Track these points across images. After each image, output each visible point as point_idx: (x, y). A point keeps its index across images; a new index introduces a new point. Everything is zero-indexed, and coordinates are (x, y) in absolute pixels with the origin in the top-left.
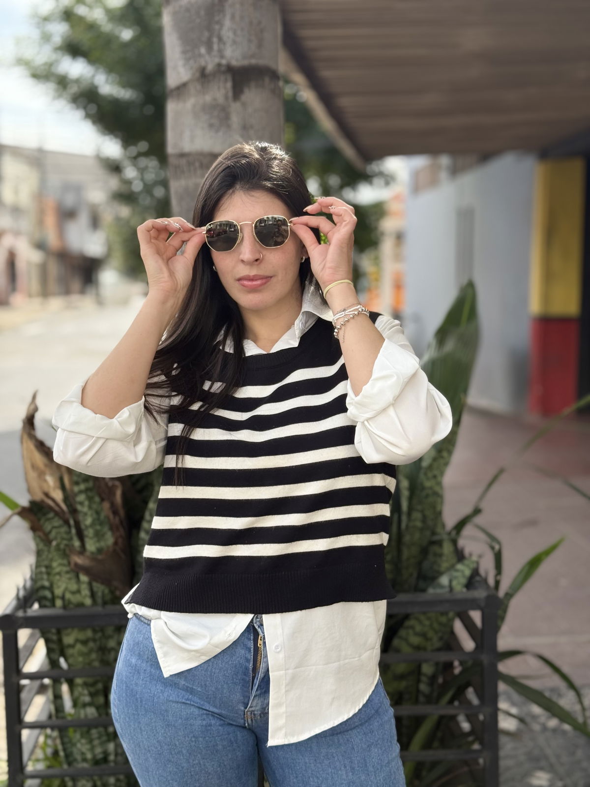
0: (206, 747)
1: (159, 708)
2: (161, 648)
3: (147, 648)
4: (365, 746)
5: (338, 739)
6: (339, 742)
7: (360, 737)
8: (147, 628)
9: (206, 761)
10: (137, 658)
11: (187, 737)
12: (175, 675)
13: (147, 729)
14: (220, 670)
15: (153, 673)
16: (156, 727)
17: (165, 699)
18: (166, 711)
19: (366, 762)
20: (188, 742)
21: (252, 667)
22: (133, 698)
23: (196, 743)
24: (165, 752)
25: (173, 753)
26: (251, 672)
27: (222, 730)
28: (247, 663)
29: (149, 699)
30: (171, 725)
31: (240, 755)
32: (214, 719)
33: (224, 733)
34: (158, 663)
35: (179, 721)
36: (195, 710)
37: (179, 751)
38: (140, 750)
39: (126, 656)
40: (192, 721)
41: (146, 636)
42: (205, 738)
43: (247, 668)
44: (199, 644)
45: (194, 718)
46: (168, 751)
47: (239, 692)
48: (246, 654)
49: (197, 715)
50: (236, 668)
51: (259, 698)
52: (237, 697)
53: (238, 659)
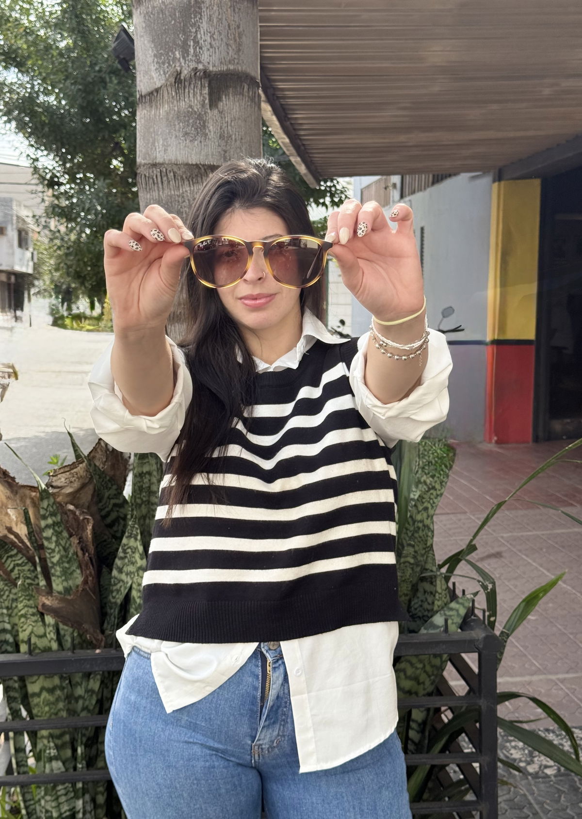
0: (209, 790)
1: (159, 748)
2: (162, 682)
3: (147, 683)
4: (375, 787)
5: (349, 777)
6: (349, 780)
7: (371, 777)
8: (147, 663)
10: (136, 694)
12: (177, 711)
14: (226, 701)
15: (153, 710)
17: (167, 738)
18: (168, 750)
19: (376, 805)
21: (260, 694)
22: (131, 738)
23: (198, 785)
26: (259, 701)
27: (226, 772)
28: (254, 692)
29: (149, 739)
32: (218, 761)
33: (228, 775)
34: (159, 698)
35: (181, 762)
39: (124, 694)
40: (194, 762)
41: (147, 670)
42: (207, 780)
43: (255, 698)
44: (204, 674)
45: (196, 759)
47: (247, 724)
48: (253, 682)
49: (200, 755)
50: (243, 698)
51: (268, 730)
52: (244, 730)
53: (245, 688)
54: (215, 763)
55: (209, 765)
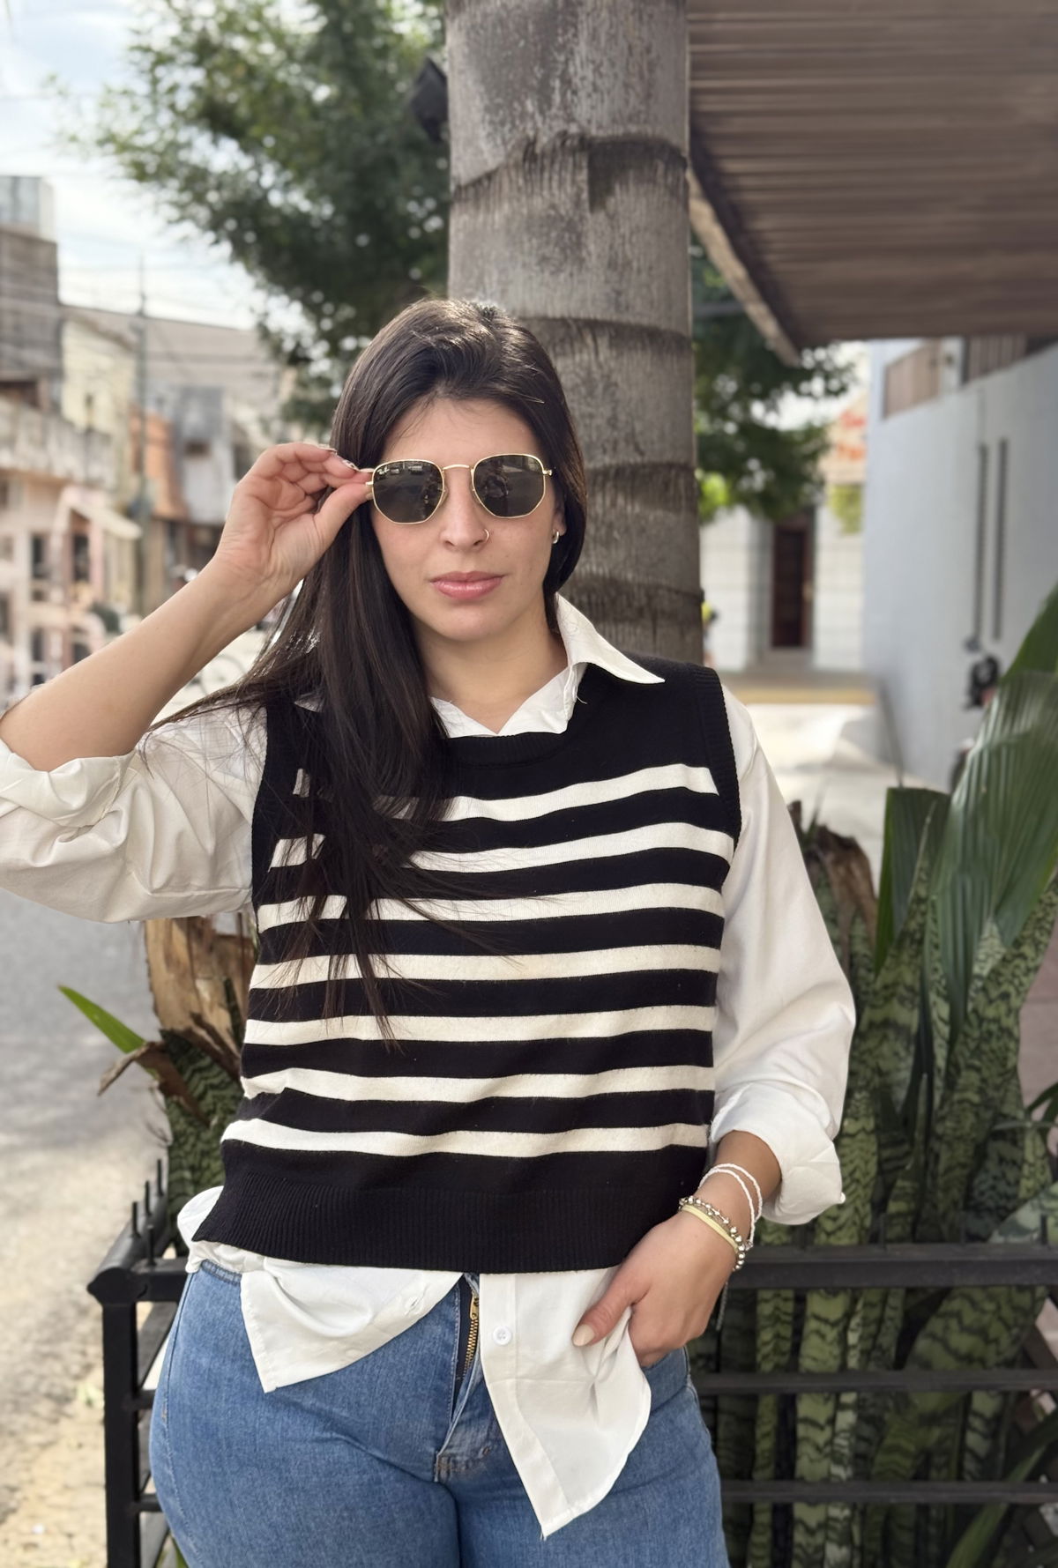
0: (373, 1527)
1: (268, 1457)
2: (260, 1331)
6: (619, 1508)
10: (212, 1355)
11: (332, 1511)
13: (245, 1501)
14: (391, 1369)
16: (264, 1495)
17: (279, 1436)
20: (334, 1521)
21: (457, 1359)
23: (351, 1519)
26: (453, 1373)
28: (446, 1354)
29: (245, 1440)
30: (298, 1489)
39: (186, 1355)
43: (445, 1365)
47: (427, 1415)
48: (445, 1336)
49: (349, 1463)
50: (424, 1365)
51: (468, 1429)
52: (423, 1426)
53: (427, 1346)
54: (380, 1474)
55: (369, 1480)
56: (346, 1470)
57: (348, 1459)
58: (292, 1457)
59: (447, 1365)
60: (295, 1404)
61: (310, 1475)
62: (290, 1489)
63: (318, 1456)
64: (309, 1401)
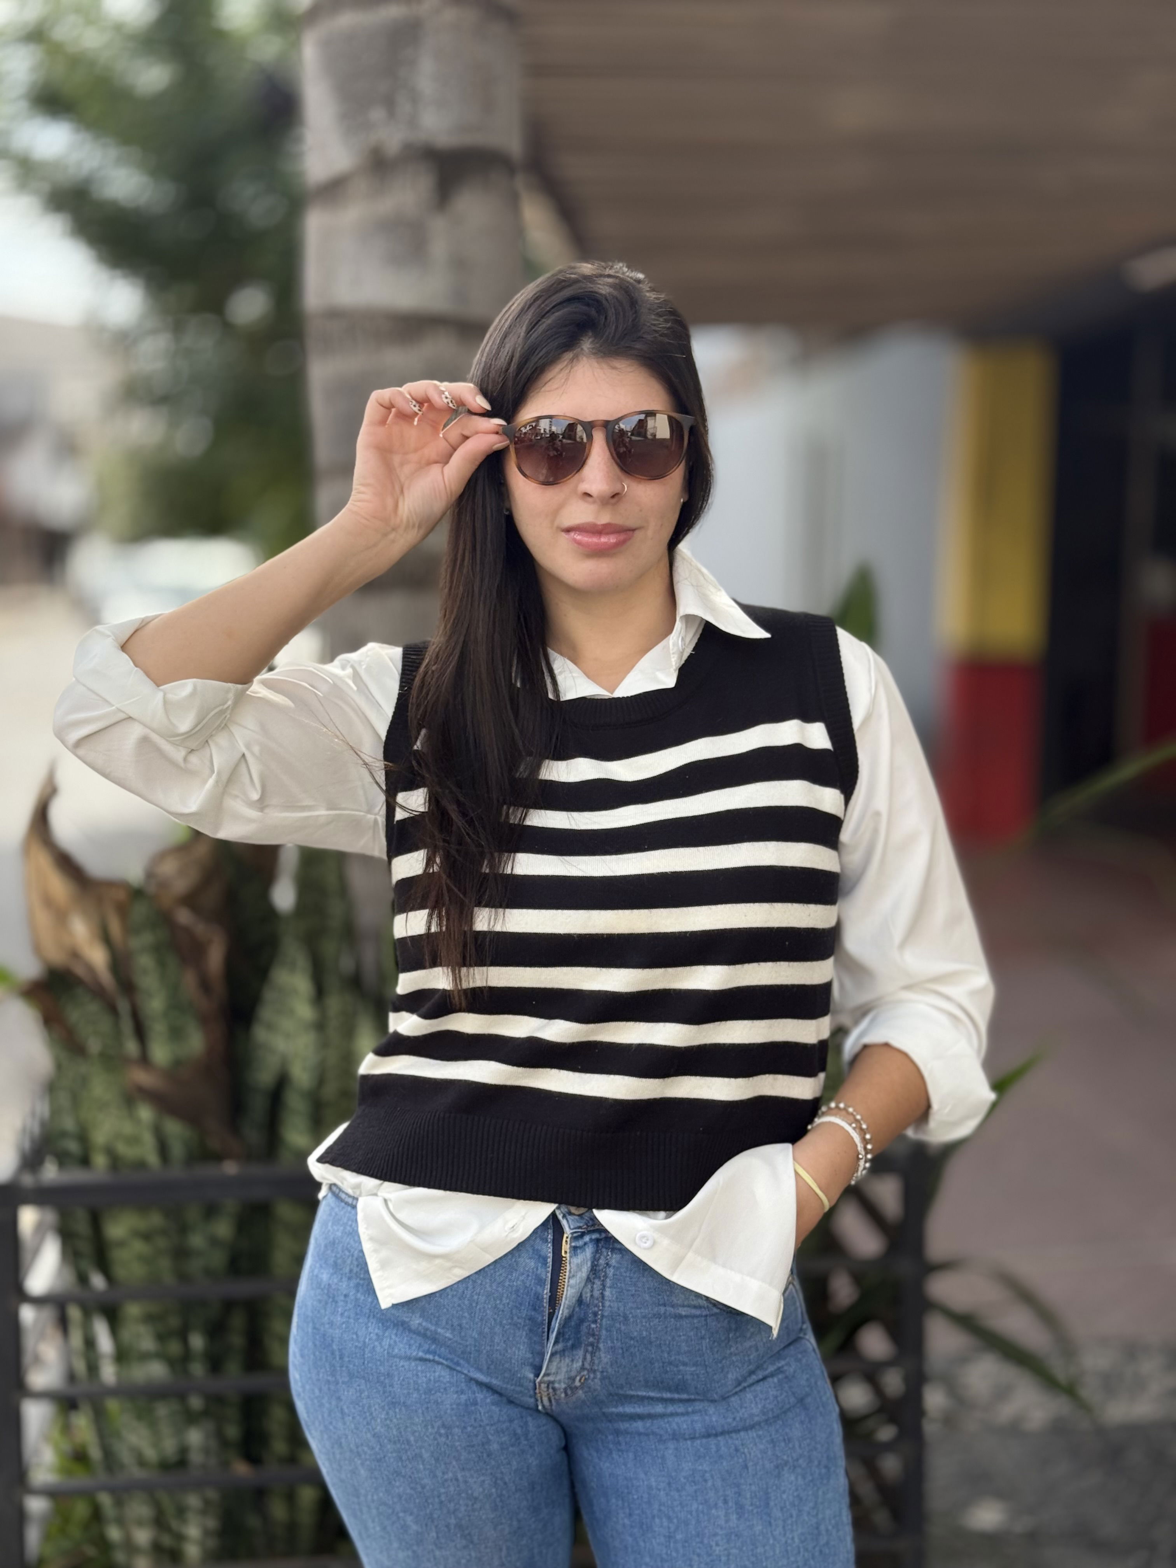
0: (468, 1446)
1: (374, 1370)
2: (374, 1251)
3: (349, 1251)
8: (350, 1213)
9: (468, 1474)
10: (331, 1271)
11: (429, 1427)
12: (402, 1304)
13: (353, 1410)
14: (488, 1296)
15: (361, 1301)
16: (370, 1407)
17: (386, 1352)
18: (389, 1375)
20: (432, 1437)
21: (549, 1294)
22: (325, 1351)
23: (447, 1437)
24: (390, 1455)
25: (403, 1458)
26: (546, 1305)
27: (498, 1413)
28: (539, 1287)
29: (356, 1353)
30: (399, 1404)
31: (534, 1463)
33: (501, 1419)
34: (369, 1279)
35: (415, 1395)
36: (443, 1373)
37: (416, 1454)
38: (341, 1453)
40: (439, 1394)
41: (348, 1228)
42: (465, 1427)
43: (538, 1297)
45: (442, 1390)
46: (394, 1455)
47: (524, 1342)
48: (537, 1269)
49: (448, 1382)
50: (518, 1296)
51: (562, 1358)
52: (520, 1353)
53: (521, 1278)
54: (477, 1395)
55: (466, 1400)
56: (445, 1389)
57: (447, 1378)
58: (396, 1373)
59: (540, 1297)
60: (403, 1323)
61: (411, 1391)
62: (393, 1403)
63: (419, 1374)
64: (416, 1321)
